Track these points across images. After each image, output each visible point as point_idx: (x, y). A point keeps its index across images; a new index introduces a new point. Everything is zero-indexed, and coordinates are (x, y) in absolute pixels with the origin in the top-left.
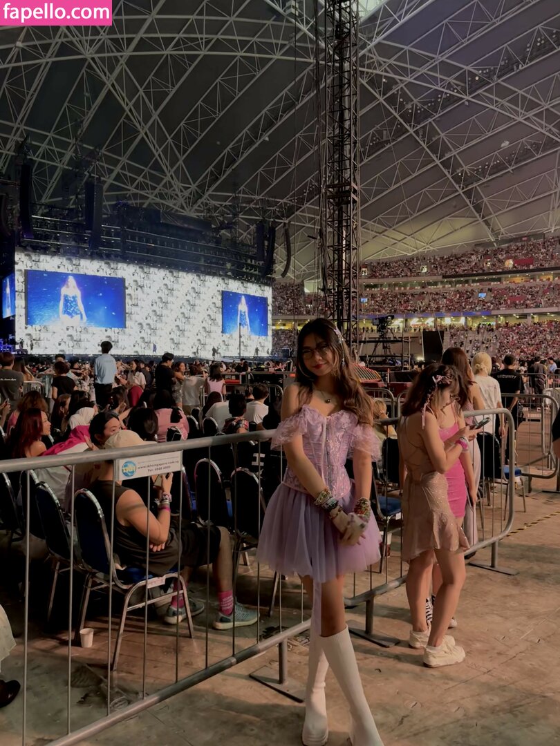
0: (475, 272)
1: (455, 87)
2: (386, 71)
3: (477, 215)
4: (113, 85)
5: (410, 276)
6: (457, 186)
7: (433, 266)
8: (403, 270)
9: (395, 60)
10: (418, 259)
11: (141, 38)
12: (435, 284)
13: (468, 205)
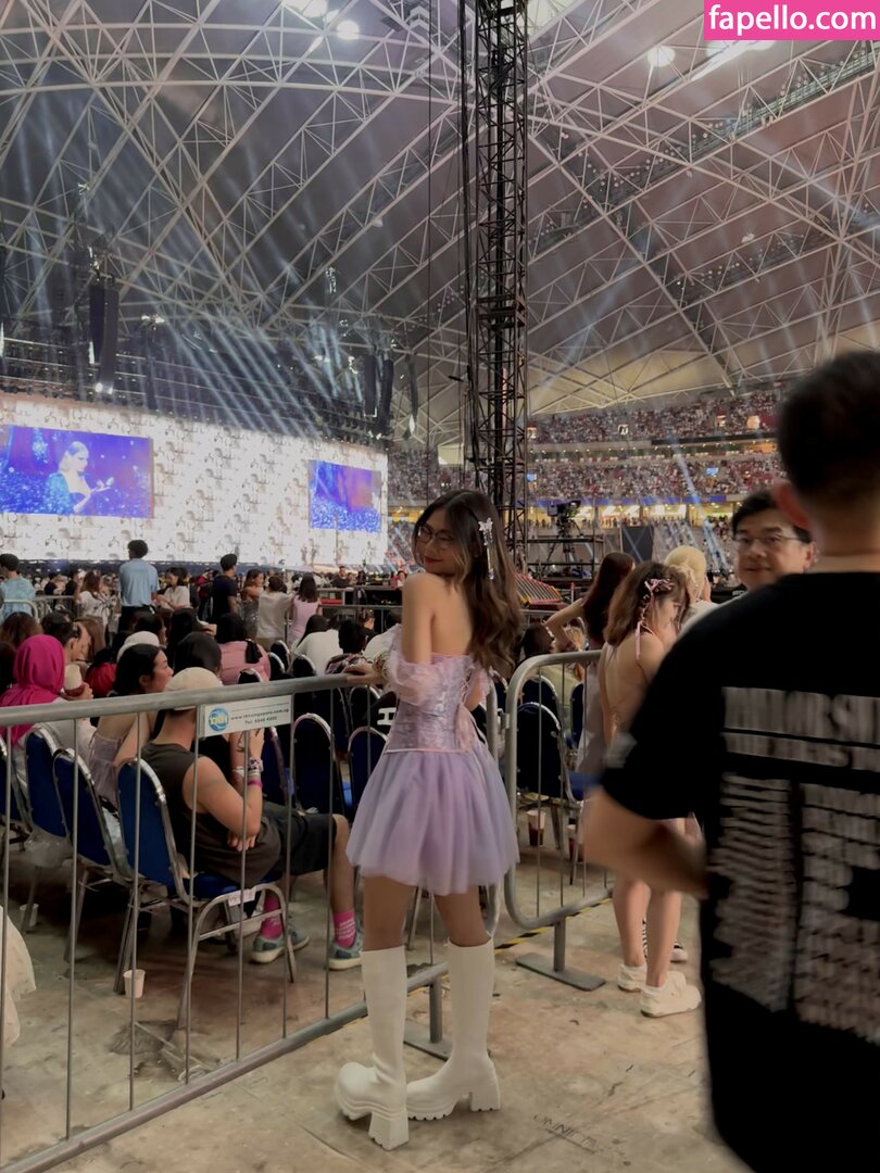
0: (701, 436)
1: (672, 148)
2: (566, 121)
3: (705, 347)
4: (135, 132)
5: (603, 441)
6: (674, 302)
7: (637, 425)
8: (590, 432)
9: (579, 105)
10: (614, 415)
11: (181, 59)
12: (641, 452)
13: (690, 332)
